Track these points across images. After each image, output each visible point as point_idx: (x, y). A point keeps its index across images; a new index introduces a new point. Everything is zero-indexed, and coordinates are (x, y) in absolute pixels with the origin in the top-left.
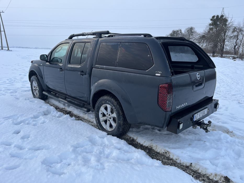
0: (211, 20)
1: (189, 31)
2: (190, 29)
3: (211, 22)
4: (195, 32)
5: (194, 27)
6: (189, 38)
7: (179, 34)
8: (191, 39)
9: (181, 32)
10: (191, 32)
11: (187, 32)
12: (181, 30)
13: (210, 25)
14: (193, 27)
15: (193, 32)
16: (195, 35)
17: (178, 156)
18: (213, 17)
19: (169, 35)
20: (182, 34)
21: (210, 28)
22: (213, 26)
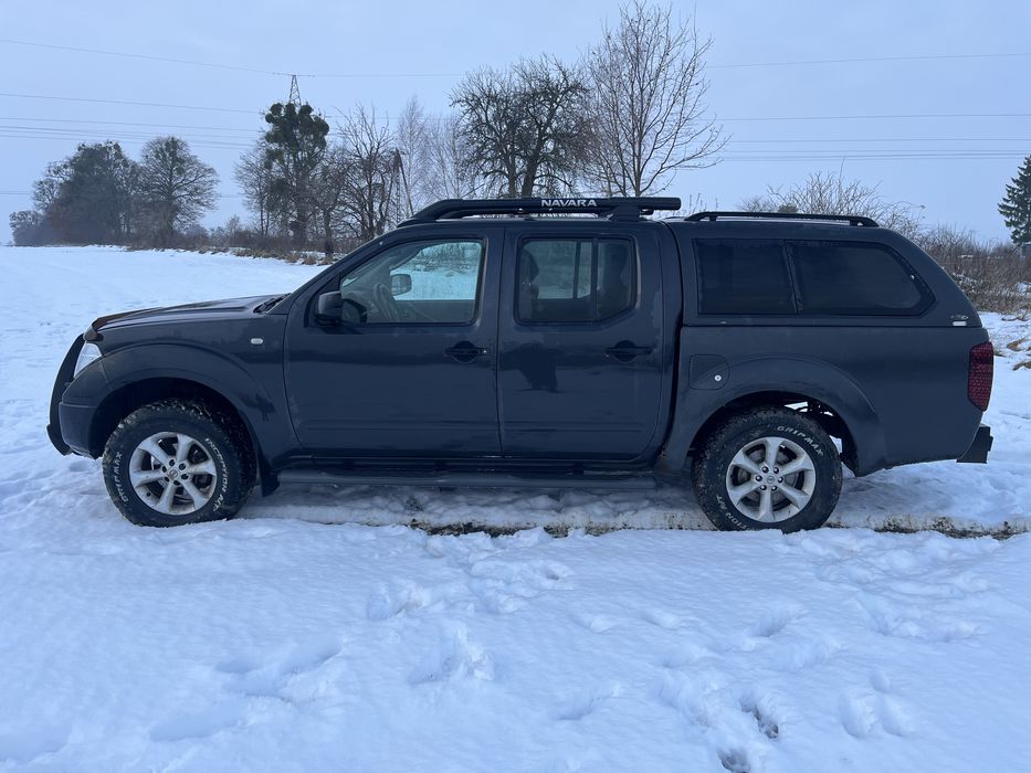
0: (269, 119)
1: (164, 156)
2: (167, 144)
3: (268, 127)
4: (192, 161)
5: (183, 139)
6: (170, 183)
7: (109, 162)
8: (178, 188)
9: (119, 155)
10: (176, 160)
11: (157, 157)
12: (117, 147)
13: (269, 138)
14: (177, 137)
15: (182, 162)
16: (191, 173)
17: (970, 521)
18: (276, 108)
19: (65, 166)
20: (126, 165)
21: (268, 151)
22: (280, 146)
